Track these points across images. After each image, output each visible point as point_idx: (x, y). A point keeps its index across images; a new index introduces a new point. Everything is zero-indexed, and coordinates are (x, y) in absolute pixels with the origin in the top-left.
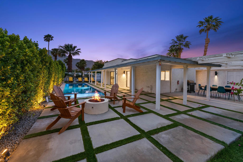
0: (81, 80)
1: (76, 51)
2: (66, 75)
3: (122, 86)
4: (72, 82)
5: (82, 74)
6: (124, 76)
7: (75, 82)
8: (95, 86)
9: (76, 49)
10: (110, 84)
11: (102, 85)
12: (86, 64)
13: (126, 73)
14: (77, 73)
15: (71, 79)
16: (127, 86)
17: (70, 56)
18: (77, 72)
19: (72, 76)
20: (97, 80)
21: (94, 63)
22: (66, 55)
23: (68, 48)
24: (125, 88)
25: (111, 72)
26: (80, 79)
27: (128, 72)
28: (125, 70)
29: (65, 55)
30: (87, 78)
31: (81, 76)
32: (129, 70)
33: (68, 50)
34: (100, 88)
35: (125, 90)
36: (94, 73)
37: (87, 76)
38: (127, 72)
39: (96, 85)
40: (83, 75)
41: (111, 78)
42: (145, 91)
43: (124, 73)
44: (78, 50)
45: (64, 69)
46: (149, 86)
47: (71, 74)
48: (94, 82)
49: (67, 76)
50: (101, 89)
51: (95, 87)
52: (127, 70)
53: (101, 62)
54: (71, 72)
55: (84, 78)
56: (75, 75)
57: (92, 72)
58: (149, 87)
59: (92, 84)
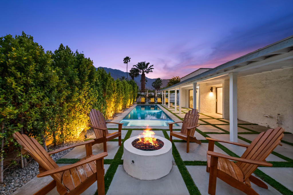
0: (154, 101)
1: (149, 68)
2: (138, 95)
3: (208, 112)
4: (144, 103)
5: (155, 94)
6: (211, 95)
7: (147, 103)
8: (167, 109)
9: (149, 66)
10: (189, 107)
11: (176, 108)
12: (162, 82)
13: (214, 90)
14: (149, 93)
15: (143, 100)
16: (216, 112)
17: (143, 75)
18: (149, 91)
19: (144, 96)
20: (171, 101)
21: (169, 81)
22: (140, 74)
23: (141, 66)
24: (213, 114)
25: (189, 90)
26: (152, 100)
27: (218, 88)
28: (212, 86)
29: (138, 74)
30: (160, 99)
31: (154, 97)
32: (221, 85)
33: (141, 69)
34: (173, 112)
35: (214, 118)
36: (167, 92)
37: (160, 96)
38: (216, 88)
39: (169, 107)
40: (156, 96)
41: (190, 98)
42: (260, 124)
43: (212, 91)
44: (151, 66)
45: (135, 88)
46: (273, 116)
47: (143, 94)
48: (167, 103)
49: (140, 97)
50: (174, 114)
51: (167, 111)
52: (217, 86)
53: (178, 78)
54: (144, 92)
55: (157, 99)
56: (147, 96)
57: (165, 91)
58: (271, 117)
59: (164, 106)
